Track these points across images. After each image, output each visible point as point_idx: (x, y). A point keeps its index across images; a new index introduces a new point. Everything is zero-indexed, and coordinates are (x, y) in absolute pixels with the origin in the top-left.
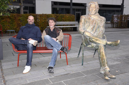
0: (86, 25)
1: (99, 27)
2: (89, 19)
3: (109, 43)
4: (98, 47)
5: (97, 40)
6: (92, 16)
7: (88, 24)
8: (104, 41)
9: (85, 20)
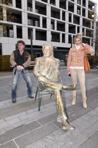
0: (41, 67)
1: (54, 69)
2: (44, 61)
3: (64, 87)
4: (54, 92)
5: (52, 85)
6: (47, 58)
7: (43, 67)
8: (60, 85)
9: (39, 62)
